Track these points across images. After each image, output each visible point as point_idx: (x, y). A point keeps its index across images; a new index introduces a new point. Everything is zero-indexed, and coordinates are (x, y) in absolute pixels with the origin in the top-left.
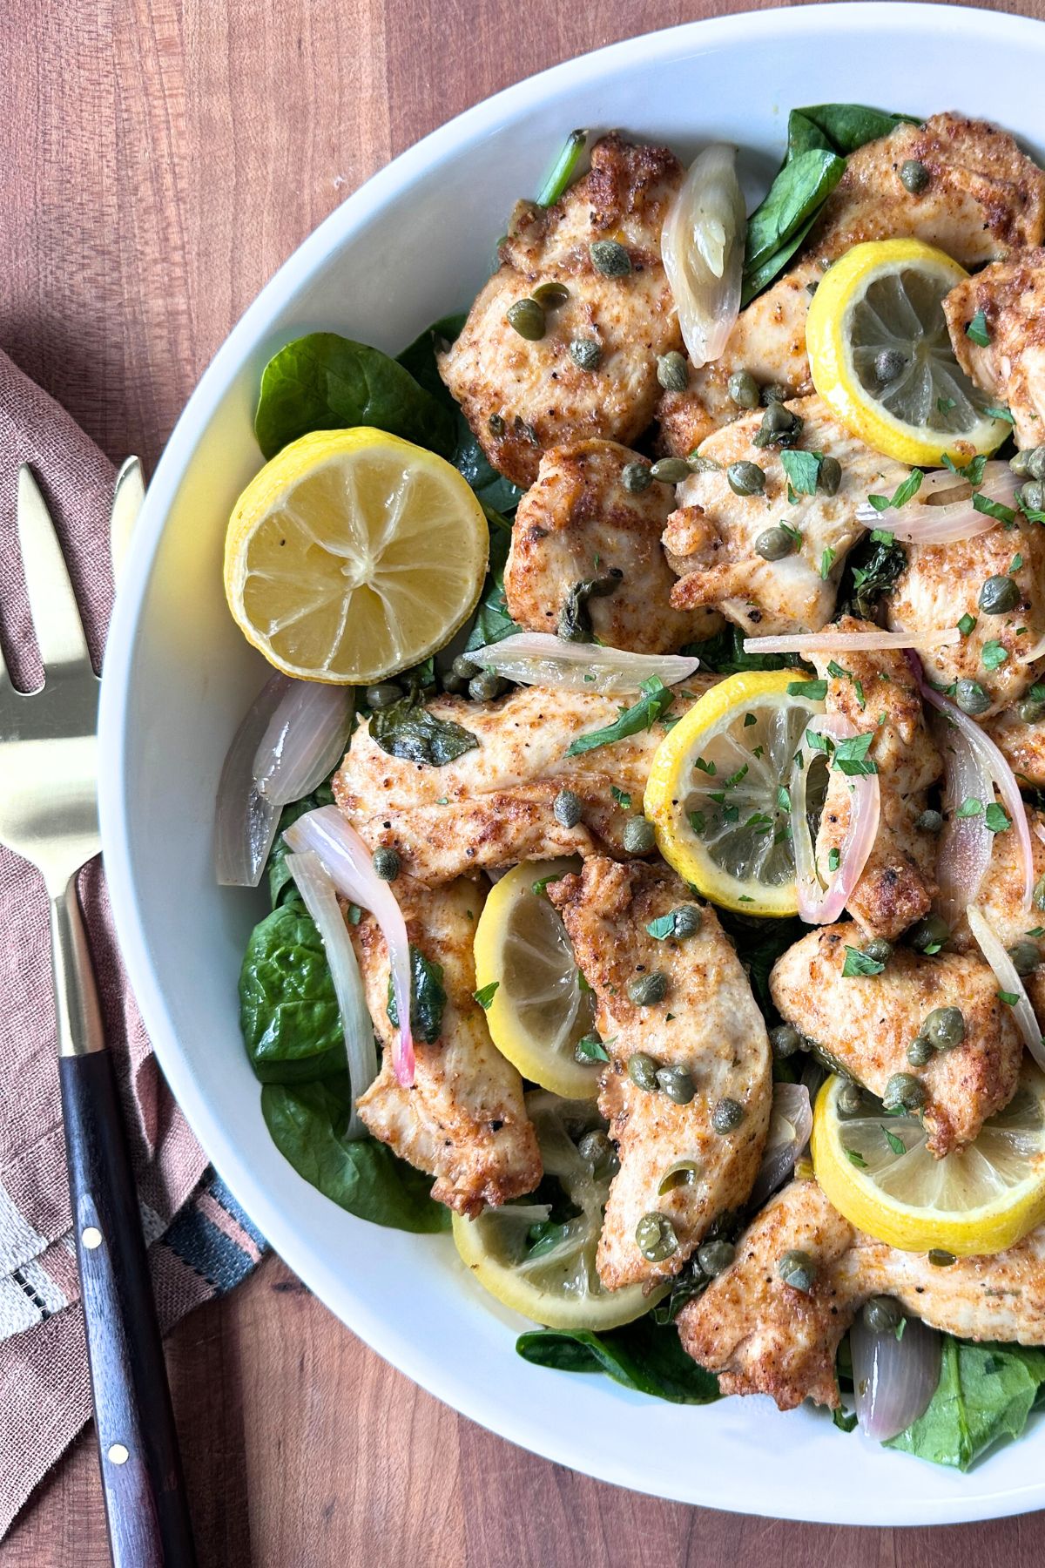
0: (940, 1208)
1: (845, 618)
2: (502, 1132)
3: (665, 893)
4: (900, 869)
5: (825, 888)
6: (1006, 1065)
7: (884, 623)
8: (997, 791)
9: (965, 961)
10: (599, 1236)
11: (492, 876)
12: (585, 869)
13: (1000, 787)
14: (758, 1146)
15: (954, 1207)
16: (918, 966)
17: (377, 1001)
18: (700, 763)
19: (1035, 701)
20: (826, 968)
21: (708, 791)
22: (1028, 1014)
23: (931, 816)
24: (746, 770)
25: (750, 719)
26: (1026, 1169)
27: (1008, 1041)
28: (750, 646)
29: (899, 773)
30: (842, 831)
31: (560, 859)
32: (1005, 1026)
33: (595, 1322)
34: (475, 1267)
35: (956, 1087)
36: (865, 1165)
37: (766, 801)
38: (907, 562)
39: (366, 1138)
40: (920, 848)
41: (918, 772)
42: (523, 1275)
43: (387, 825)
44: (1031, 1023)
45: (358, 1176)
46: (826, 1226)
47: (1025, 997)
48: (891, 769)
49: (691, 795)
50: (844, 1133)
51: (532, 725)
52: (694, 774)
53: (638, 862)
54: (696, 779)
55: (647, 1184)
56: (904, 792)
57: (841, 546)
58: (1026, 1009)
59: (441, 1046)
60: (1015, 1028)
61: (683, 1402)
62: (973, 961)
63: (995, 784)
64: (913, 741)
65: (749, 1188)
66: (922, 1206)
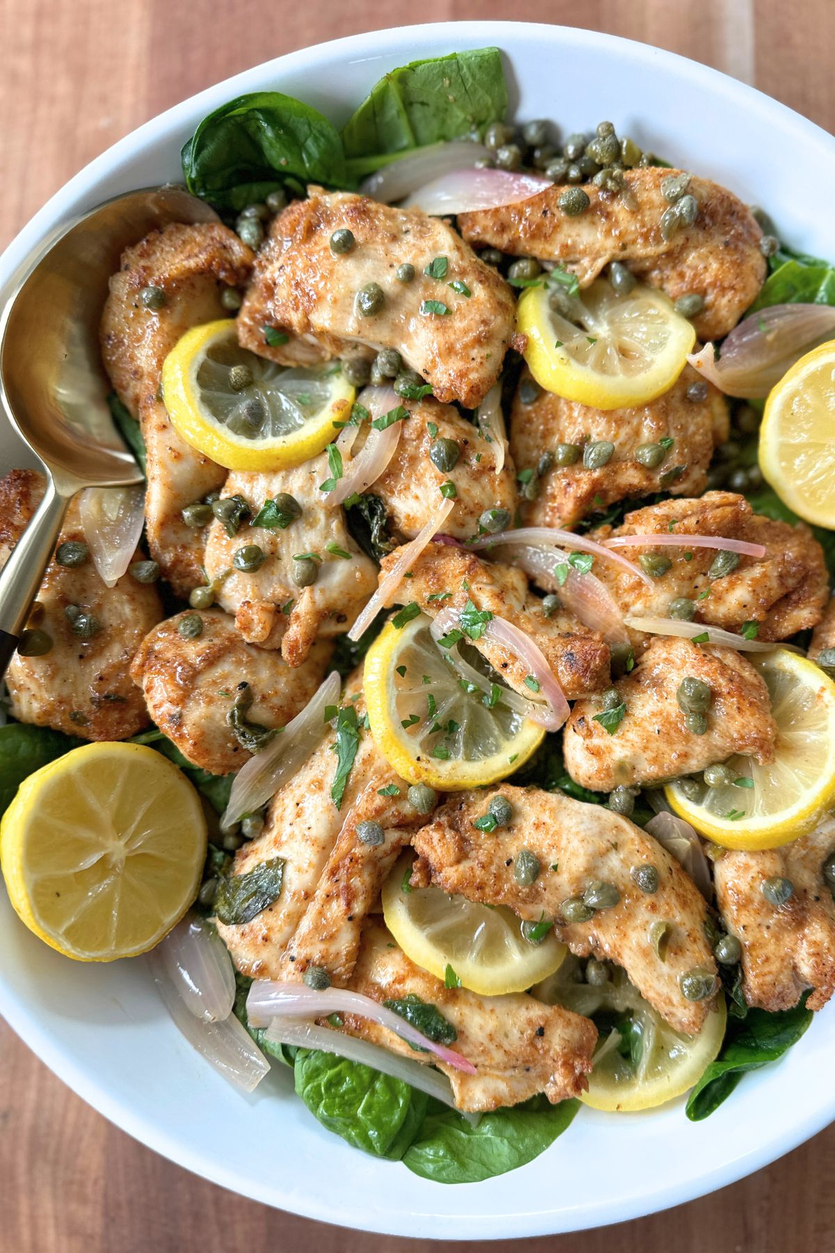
0: (808, 786)
1: (383, 561)
2: (547, 1032)
3: (471, 809)
4: (569, 647)
5: (545, 703)
6: (746, 674)
7: (406, 539)
8: (562, 548)
9: (656, 649)
10: (658, 1014)
11: (376, 911)
12: (418, 851)
13: (562, 544)
14: (678, 870)
15: (815, 777)
16: (639, 681)
17: (402, 1049)
18: (405, 724)
19: (527, 483)
20: (596, 741)
21: (427, 732)
22: (721, 635)
23: (547, 602)
24: (431, 696)
25: (401, 670)
26: (821, 710)
27: (730, 660)
28: (355, 634)
29: (507, 601)
30: (517, 664)
31: (399, 859)
32: (717, 654)
33: (709, 1055)
34: (618, 1107)
35: (738, 717)
36: (743, 813)
37: (460, 699)
38: (380, 497)
39: (485, 1115)
40: (564, 624)
41: (514, 589)
42: (646, 1078)
43: (292, 959)
44: (729, 637)
45: (505, 1141)
46: (761, 866)
47: (709, 629)
48: (500, 604)
49: (421, 745)
50: (711, 809)
51: (298, 815)
52: (409, 733)
53: (438, 810)
54: (412, 734)
55: (651, 963)
56: (521, 607)
57: (338, 530)
58: (717, 633)
59: (462, 1032)
60: (725, 648)
61: (800, 1035)
62: (659, 643)
63: (557, 546)
64: (493, 578)
65: (700, 895)
66: (799, 797)
